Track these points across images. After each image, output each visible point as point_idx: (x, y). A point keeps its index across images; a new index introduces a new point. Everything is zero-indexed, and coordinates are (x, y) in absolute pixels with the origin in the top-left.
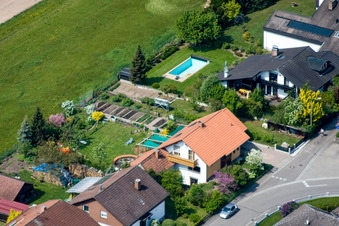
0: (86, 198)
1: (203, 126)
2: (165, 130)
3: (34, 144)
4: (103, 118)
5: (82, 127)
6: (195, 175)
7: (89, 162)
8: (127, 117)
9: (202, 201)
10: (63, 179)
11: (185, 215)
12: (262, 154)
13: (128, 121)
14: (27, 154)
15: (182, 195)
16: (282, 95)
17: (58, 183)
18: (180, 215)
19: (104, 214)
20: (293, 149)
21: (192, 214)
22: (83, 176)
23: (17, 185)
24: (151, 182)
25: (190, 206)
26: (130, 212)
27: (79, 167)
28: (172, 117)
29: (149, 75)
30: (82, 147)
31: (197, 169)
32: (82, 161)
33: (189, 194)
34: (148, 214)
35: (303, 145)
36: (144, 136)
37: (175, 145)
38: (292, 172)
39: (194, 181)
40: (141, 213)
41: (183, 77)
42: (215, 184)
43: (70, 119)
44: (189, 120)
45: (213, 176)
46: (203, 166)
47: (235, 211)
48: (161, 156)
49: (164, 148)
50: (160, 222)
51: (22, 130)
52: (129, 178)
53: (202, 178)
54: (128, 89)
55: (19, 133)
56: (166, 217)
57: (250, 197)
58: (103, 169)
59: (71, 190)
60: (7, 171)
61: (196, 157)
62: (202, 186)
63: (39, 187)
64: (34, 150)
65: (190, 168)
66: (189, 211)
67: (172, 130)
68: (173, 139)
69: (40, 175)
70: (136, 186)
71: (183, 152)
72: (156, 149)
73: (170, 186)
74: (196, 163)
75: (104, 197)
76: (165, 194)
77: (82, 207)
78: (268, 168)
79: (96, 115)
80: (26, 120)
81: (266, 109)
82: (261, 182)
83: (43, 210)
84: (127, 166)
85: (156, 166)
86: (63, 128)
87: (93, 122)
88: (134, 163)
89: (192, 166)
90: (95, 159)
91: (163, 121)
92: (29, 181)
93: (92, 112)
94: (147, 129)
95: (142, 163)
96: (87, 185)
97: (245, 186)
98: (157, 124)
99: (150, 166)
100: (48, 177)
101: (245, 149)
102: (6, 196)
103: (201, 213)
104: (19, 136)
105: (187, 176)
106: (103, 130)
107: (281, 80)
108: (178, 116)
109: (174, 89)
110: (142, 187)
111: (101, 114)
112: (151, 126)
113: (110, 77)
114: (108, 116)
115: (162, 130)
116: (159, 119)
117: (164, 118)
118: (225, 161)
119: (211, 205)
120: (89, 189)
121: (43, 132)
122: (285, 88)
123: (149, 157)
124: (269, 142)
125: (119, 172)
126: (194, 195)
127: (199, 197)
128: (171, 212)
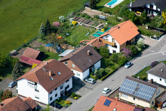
0: (66, 59)
1: (119, 28)
2: (103, 30)
3: (46, 34)
4: (77, 24)
5: (68, 27)
6: (115, 49)
7: (69, 43)
8: (87, 23)
9: (117, 61)
10: (57, 50)
11: (110, 66)
12: (145, 40)
13: (87, 25)
14: (43, 39)
15: (108, 58)
16: (155, 14)
17: (55, 52)
18: (107, 66)
19: (74, 66)
20: (158, 38)
21: (112, 66)
23: (37, 53)
24: (95, 52)
25: (112, 62)
26: (85, 65)
27: (65, 45)
28: (106, 24)
29: (98, 5)
30: (67, 36)
31: (116, 47)
32: (66, 43)
33: (111, 57)
34: (93, 66)
35: (163, 36)
36: (94, 32)
37: (106, 36)
38: (157, 48)
39: (114, 52)
40: (90, 65)
41: (113, 6)
42: (124, 53)
43: (62, 24)
44: (114, 25)
45: (122, 50)
46: (118, 45)
47: (131, 65)
48: (100, 41)
49: (102, 37)
50: (98, 69)
51: (41, 28)
52: (85, 50)
53: (118, 50)
54: (88, 11)
55: (39, 30)
56: (101, 67)
57: (138, 59)
58: (75, 46)
59: (60, 55)
60: (34, 46)
61: (115, 41)
62: (118, 54)
63: (47, 54)
64: (46, 38)
65: (113, 46)
66: (111, 65)
67: (106, 29)
68: (106, 33)
69: (48, 48)
70: (88, 54)
71: (110, 39)
72: (98, 38)
73: (103, 54)
74: (115, 44)
76: (101, 57)
77: (64, 63)
78: (147, 46)
79: (73, 22)
81: (148, 20)
82: (144, 52)
83: (46, 64)
84: (85, 45)
85: (97, 45)
86: (58, 28)
87: (72, 25)
88: (88, 44)
89: (114, 45)
90: (71, 41)
91: (103, 25)
92: (43, 51)
94: (95, 29)
95: (92, 44)
96: (66, 53)
97: (137, 54)
98: (100, 27)
99: (95, 45)
100: (51, 50)
101: (137, 38)
102: (32, 57)
103: (116, 66)
104: (40, 32)
105: (111, 50)
106: (76, 29)
107: (155, 8)
108: (109, 23)
109: (109, 11)
110: (91, 54)
111: (76, 22)
112: (97, 28)
113: (81, 6)
114: (79, 23)
115: (102, 29)
116: (101, 24)
117: (103, 24)
118: (128, 43)
119: (120, 62)
120: (68, 55)
121: (50, 29)
122: (157, 11)
123: (95, 41)
124: (148, 35)
125: (82, 47)
126: (114, 58)
127: (116, 58)
128: (103, 65)
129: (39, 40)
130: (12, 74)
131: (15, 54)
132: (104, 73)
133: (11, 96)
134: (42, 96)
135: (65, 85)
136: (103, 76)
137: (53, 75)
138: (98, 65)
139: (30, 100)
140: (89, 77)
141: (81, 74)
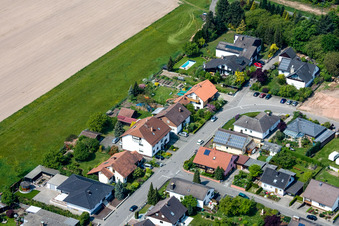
0: (161, 116)
1: (201, 86)
2: (184, 89)
3: (135, 96)
4: (159, 85)
5: (152, 88)
6: (198, 106)
7: (157, 102)
8: (168, 84)
9: (203, 116)
10: (148, 109)
11: (198, 121)
12: (223, 97)
13: (169, 86)
14: (132, 100)
15: (195, 113)
16: (227, 74)
17: (146, 110)
18: (196, 121)
19: (168, 122)
20: (234, 94)
21: (200, 121)
22: (156, 108)
23: (132, 112)
24: (184, 109)
25: (199, 117)
26: (178, 120)
27: (154, 104)
28: (185, 84)
29: (174, 67)
30: (153, 96)
31: (200, 103)
32: (154, 102)
33: (197, 113)
34: (184, 121)
35: (238, 93)
36: (176, 91)
38: (235, 103)
39: (198, 108)
40: (182, 121)
41: (187, 68)
42: (207, 109)
43: (146, 86)
44: (193, 85)
45: (206, 106)
46: (202, 102)
47: (216, 119)
48: (185, 99)
49: (186, 96)
50: (189, 124)
51: (130, 90)
52: (176, 108)
53: (201, 107)
54: (165, 73)
55: (128, 92)
57: (221, 113)
58: (163, 105)
59: (152, 113)
60: (125, 106)
61: (199, 99)
62: (202, 109)
63: (139, 112)
64: (135, 98)
67: (187, 89)
68: (188, 92)
69: (139, 107)
70: (180, 111)
71: (194, 97)
72: (183, 96)
73: (190, 110)
75: (168, 115)
76: (190, 113)
77: (160, 119)
78: (226, 102)
79: (156, 84)
80: (131, 87)
81: (221, 80)
82: (224, 107)
84: (173, 103)
85: (184, 102)
86: (145, 89)
87: (155, 87)
88: (176, 102)
89: (198, 102)
90: (159, 100)
91: (182, 85)
92: (136, 110)
93: (154, 83)
94: (177, 89)
95: (179, 101)
96: (159, 110)
97: (219, 109)
98: (180, 87)
99: (182, 103)
100: (142, 108)
101: (216, 96)
102: (128, 116)
103: (203, 120)
105: (196, 106)
106: (160, 89)
107: (226, 68)
108: (188, 83)
109: (184, 73)
110: (182, 111)
111: (158, 83)
112: (178, 87)
113: (158, 69)
114: (161, 84)
115: (182, 89)
116: (180, 85)
118: (210, 100)
119: (207, 117)
120: (161, 112)
122: (228, 71)
123: (181, 99)
124: (224, 92)
125: (171, 106)
126: (200, 113)
127: (202, 114)
128: (192, 120)
129: (128, 101)
130: (114, 131)
131: (111, 114)
132: (195, 127)
133: (118, 151)
134: (147, 149)
135: (165, 139)
136: (194, 130)
137: (154, 130)
138: (188, 120)
139: (136, 153)
140: (182, 131)
141: (175, 128)
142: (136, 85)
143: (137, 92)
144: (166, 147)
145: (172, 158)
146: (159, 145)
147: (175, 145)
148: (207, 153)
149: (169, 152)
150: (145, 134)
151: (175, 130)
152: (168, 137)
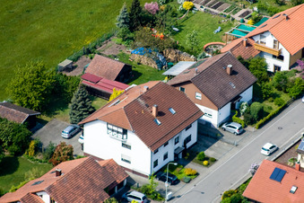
0: (183, 81)
1: (288, 18)
2: (250, 21)
3: (132, 29)
4: (192, 8)
5: (174, 15)
6: (278, 63)
7: (182, 48)
8: (215, 7)
9: (286, 87)
10: (158, 62)
11: (271, 99)
13: (216, 11)
14: (125, 39)
15: (267, 80)
17: (154, 65)
18: (266, 99)
19: (199, 96)
21: (277, 99)
22: (177, 60)
23: (118, 66)
24: (240, 68)
25: (275, 91)
26: (222, 94)
27: (173, 51)
28: (256, 9)
30: (174, 33)
31: (281, 58)
32: (176, 47)
33: (273, 80)
34: (238, 97)
36: (231, 25)
37: (262, 34)
39: (277, 68)
40: (231, 95)
42: (297, 72)
43: (163, 7)
44: (272, 13)
45: (295, 65)
46: (286, 55)
48: (248, 45)
49: (251, 38)
50: (249, 104)
51: (120, 16)
52: (222, 64)
53: (285, 66)
55: (117, 19)
56: (253, 100)
58: (196, 55)
59: (166, 73)
60: (106, 53)
61: (281, 46)
62: (285, 73)
63: (137, 69)
64: (131, 35)
65: (274, 57)
66: (274, 96)
67: (257, 21)
68: (258, 29)
69: (138, 58)
70: (228, 71)
71: (269, 41)
72: (244, 38)
73: (257, 72)
74: (280, 52)
75: (199, 80)
76: (253, 79)
77: (179, 89)
79: (186, 5)
80: (125, 7)
83: (145, 90)
84: (218, 52)
85: (243, 52)
86: (158, 16)
87: (184, 11)
88: (223, 50)
89: (277, 54)
90: (188, 45)
91: (248, 12)
92: (128, 63)
93: (183, 2)
94: (233, 19)
95: (232, 50)
96: (182, 68)
98: (243, 15)
99: (237, 54)
100: (145, 60)
102: (108, 76)
103: (285, 98)
104: (117, 21)
105: (271, 63)
106: (193, 18)
108: (262, 9)
110: (233, 72)
111: (191, 3)
112: (237, 17)
114: (198, 7)
115: (247, 21)
116: (243, 11)
117: (248, 9)
119: (293, 91)
120: (184, 72)
121: (139, 18)
123: (238, 45)
125: (211, 59)
126: (278, 81)
127: (283, 83)
128: (258, 96)
129: (116, 40)
130: (69, 111)
131: (68, 69)
132: (262, 113)
133: (70, 156)
134: (138, 158)
135: (185, 135)
136: (260, 119)
137: (160, 114)
138: (248, 95)
140: (229, 120)
141: (215, 113)
142: (136, 5)
143: (137, 20)
144: (188, 154)
145: (197, 181)
146: (170, 149)
147: (208, 153)
148: (278, 175)
149: (192, 167)
150: (137, 121)
151: (214, 117)
152: (193, 132)
